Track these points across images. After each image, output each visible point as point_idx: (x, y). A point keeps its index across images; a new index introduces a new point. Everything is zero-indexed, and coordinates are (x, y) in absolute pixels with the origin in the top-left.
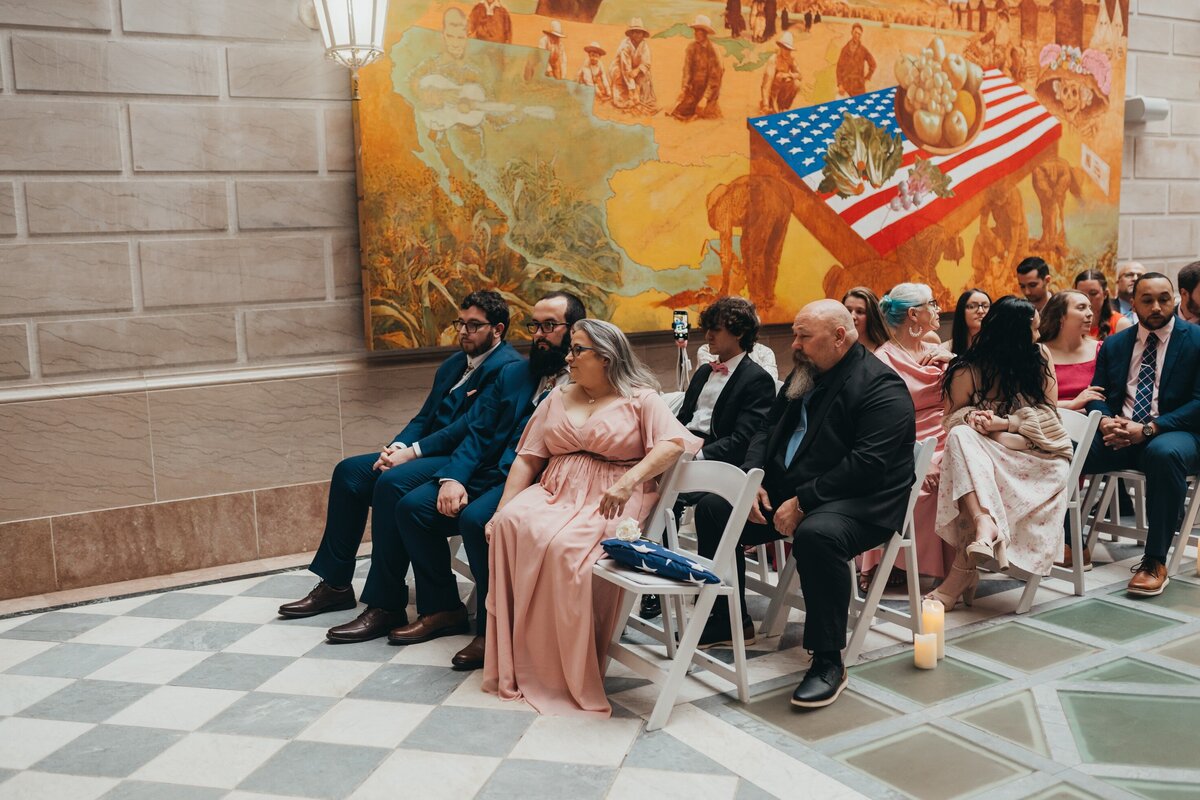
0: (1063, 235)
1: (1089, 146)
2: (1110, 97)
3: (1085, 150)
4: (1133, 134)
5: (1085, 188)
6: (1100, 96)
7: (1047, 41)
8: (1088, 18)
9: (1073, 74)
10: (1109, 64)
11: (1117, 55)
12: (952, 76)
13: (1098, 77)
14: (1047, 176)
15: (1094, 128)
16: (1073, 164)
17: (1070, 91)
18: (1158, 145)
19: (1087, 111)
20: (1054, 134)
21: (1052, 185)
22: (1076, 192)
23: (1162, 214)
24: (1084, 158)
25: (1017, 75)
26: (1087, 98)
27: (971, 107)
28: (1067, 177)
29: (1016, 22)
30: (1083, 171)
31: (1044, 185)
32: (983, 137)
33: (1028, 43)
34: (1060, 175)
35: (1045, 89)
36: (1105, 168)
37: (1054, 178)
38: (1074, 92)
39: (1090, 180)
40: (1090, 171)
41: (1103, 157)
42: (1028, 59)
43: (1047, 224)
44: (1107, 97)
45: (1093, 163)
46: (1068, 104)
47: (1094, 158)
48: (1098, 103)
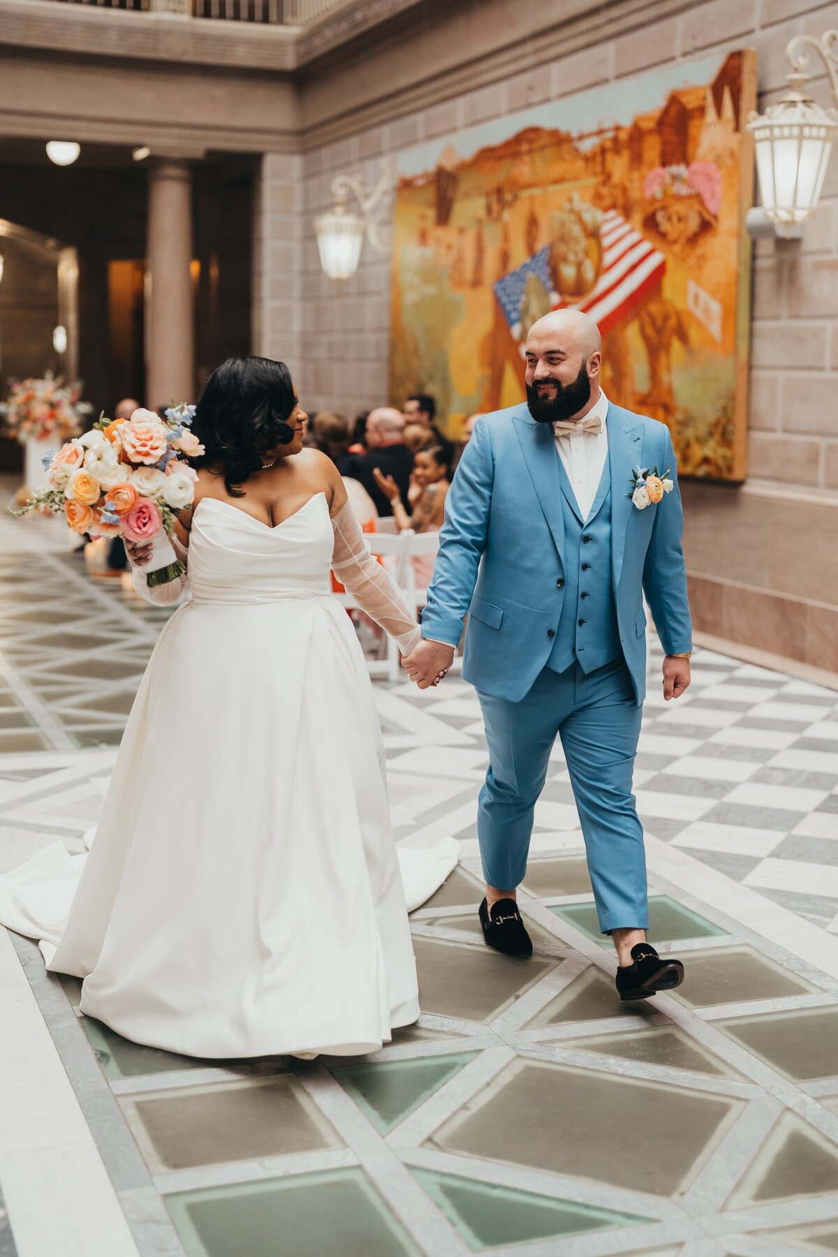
0: (670, 389)
1: (698, 281)
2: (721, 216)
3: (689, 288)
5: (694, 334)
6: (707, 218)
7: (651, 166)
9: (678, 198)
13: (706, 195)
14: (653, 321)
15: (701, 259)
16: (679, 305)
17: (675, 219)
19: (693, 240)
20: (660, 271)
21: (659, 331)
22: (684, 338)
24: (691, 298)
26: (693, 224)
28: (672, 322)
30: (690, 314)
31: (650, 331)
32: (604, 282)
33: (635, 175)
34: (666, 318)
35: (649, 222)
36: (714, 309)
37: (659, 323)
38: (680, 220)
39: (699, 325)
40: (698, 312)
41: (713, 294)
43: (654, 376)
44: (715, 217)
45: (701, 303)
46: (673, 234)
47: (704, 297)
48: (704, 227)
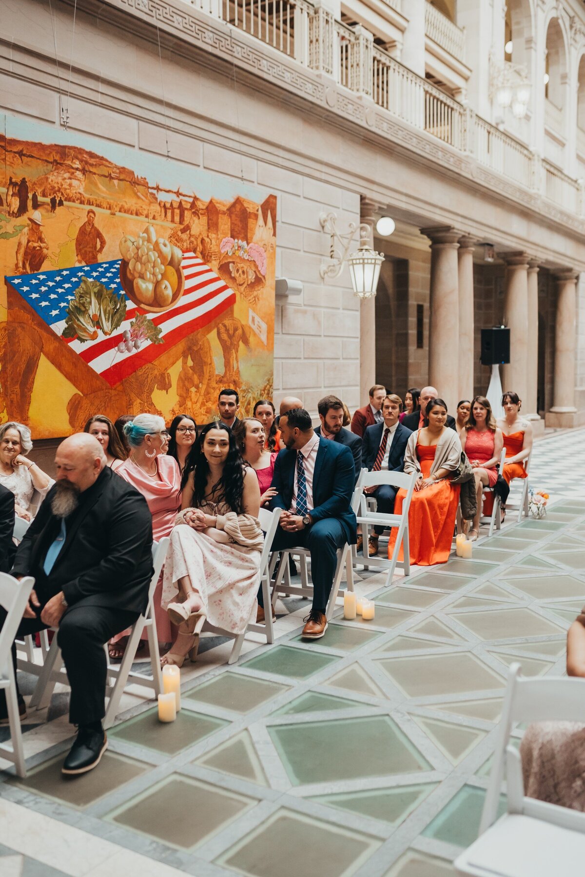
0: (238, 372)
1: (254, 310)
2: (267, 277)
3: (251, 313)
4: (281, 304)
5: (252, 339)
6: (260, 276)
7: (225, 235)
8: (251, 221)
9: (243, 260)
10: (265, 255)
11: (269, 248)
12: (161, 255)
13: (258, 263)
14: (227, 330)
15: (256, 298)
16: (243, 323)
17: (240, 271)
18: (296, 311)
19: (252, 286)
20: (231, 300)
21: (231, 337)
22: (246, 342)
23: (300, 358)
24: (250, 319)
25: (206, 257)
26: (251, 277)
27: (175, 278)
28: (240, 331)
29: (204, 220)
30: (250, 327)
31: (225, 336)
32: (183, 301)
33: (213, 235)
34: (236, 330)
35: (224, 269)
36: (264, 326)
37: (231, 332)
38: (243, 272)
39: (255, 334)
40: (254, 327)
41: (262, 318)
42: (213, 247)
43: (227, 364)
44: (264, 277)
45: (256, 323)
46: (240, 280)
47: (257, 319)
48: (259, 281)
